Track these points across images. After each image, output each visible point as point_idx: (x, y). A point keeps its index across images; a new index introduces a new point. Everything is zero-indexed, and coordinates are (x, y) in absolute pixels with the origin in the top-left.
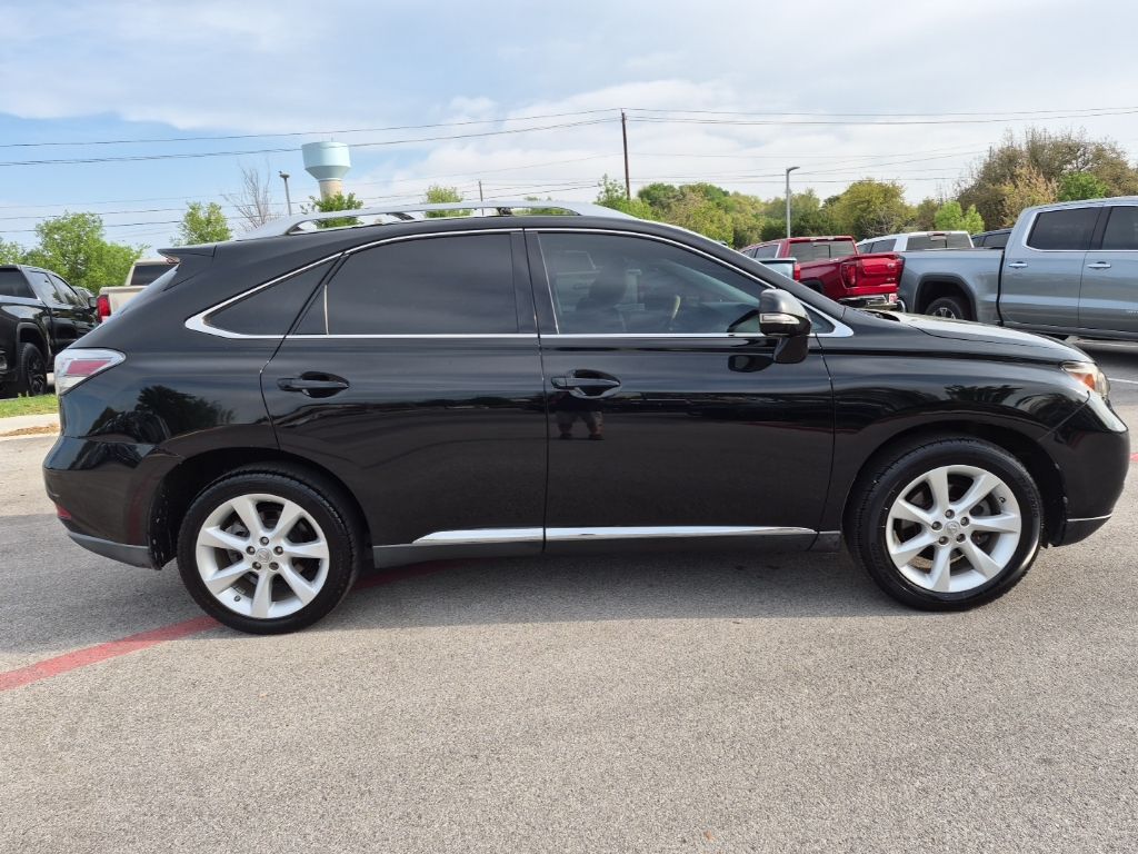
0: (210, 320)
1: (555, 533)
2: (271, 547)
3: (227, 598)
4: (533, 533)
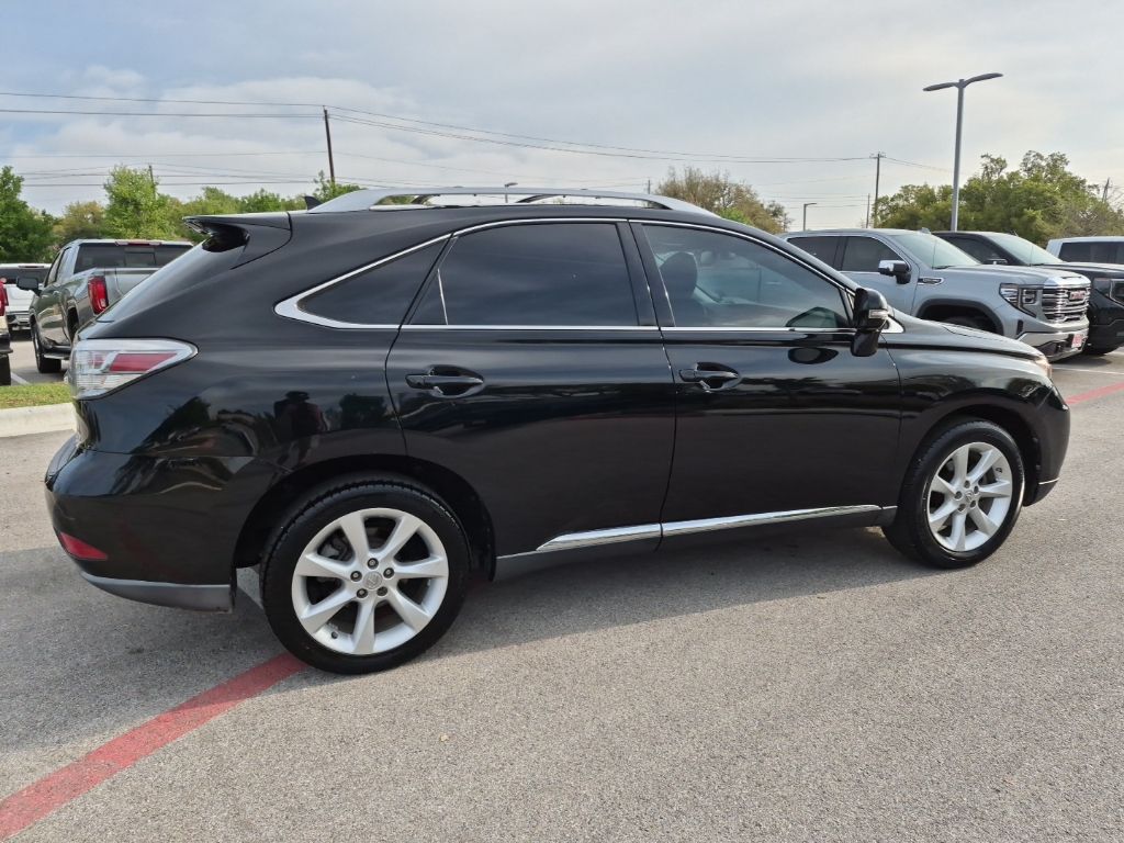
0: (303, 305)
1: (670, 528)
2: (380, 569)
3: (323, 637)
4: (652, 529)
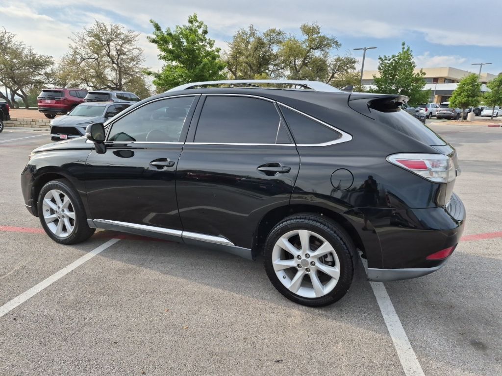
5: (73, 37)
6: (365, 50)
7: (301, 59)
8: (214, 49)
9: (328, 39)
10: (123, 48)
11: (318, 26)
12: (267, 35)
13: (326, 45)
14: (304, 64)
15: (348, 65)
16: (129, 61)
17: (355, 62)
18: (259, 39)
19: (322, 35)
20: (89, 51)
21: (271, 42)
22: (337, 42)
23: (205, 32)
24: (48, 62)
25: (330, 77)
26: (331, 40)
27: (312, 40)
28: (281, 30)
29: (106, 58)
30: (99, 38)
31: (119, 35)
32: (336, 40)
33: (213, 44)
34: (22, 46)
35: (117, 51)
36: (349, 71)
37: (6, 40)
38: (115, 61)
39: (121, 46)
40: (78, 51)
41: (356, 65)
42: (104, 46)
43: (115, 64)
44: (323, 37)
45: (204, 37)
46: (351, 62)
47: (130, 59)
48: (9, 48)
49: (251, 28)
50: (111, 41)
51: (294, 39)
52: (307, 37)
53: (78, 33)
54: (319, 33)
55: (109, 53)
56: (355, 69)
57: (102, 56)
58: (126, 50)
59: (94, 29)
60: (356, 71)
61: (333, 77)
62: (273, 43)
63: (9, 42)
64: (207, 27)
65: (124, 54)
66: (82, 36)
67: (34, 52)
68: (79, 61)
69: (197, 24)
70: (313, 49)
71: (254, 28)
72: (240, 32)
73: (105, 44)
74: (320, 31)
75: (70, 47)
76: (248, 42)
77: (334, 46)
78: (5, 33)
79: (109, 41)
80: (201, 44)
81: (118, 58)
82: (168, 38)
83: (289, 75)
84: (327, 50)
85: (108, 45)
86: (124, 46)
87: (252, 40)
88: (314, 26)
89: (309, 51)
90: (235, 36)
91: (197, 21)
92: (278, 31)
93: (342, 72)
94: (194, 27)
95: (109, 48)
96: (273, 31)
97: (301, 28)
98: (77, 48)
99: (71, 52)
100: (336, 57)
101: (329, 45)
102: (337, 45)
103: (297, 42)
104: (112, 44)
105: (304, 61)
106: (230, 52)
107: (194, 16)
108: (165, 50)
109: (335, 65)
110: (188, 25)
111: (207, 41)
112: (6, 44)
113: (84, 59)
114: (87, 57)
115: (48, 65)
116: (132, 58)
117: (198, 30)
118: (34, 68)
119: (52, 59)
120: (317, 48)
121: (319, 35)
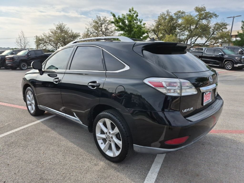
5: (87, 23)
6: (234, 17)
7: (195, 26)
8: (142, 24)
9: (210, 13)
10: (108, 27)
11: (204, 7)
12: (175, 14)
13: (209, 17)
14: (196, 28)
15: (222, 27)
16: (110, 33)
17: (227, 25)
18: (171, 17)
19: (207, 12)
20: (94, 29)
21: (178, 17)
22: (216, 14)
23: (137, 16)
24: (78, 35)
25: (211, 34)
26: (212, 14)
27: (200, 15)
28: (183, 11)
29: (101, 32)
30: (98, 23)
31: (106, 21)
32: (215, 13)
33: (142, 21)
34: (69, 29)
35: (105, 28)
36: (223, 30)
37: (63, 27)
38: (104, 33)
39: (107, 26)
40: (89, 30)
41: (227, 27)
42: (99, 27)
43: (104, 34)
44: (208, 12)
45: (136, 18)
46: (224, 25)
47: (111, 32)
48: (64, 30)
49: (168, 12)
50: (103, 24)
51: (190, 15)
52: (198, 13)
53: (90, 22)
54: (205, 10)
55: (102, 30)
56: (227, 29)
57: (99, 32)
58: (109, 28)
59: (96, 19)
60: (227, 30)
61: (213, 34)
62: (179, 18)
63: (64, 28)
64: (138, 13)
65: (108, 30)
66: (91, 23)
67: (73, 31)
68: (89, 34)
69: (133, 12)
70: (201, 19)
71: (169, 11)
72: (162, 14)
73: (100, 26)
74: (206, 9)
75: (86, 28)
76: (166, 19)
77: (214, 17)
78: (63, 24)
79: (102, 24)
80: (135, 22)
81: (106, 32)
82: (119, 20)
83: (188, 34)
84: (210, 19)
85: (101, 26)
86: (109, 26)
87: (167, 17)
88: (202, 7)
89: (199, 21)
90: (159, 17)
91: (134, 11)
92: (182, 12)
93: (219, 31)
94: (132, 14)
95: (102, 27)
96: (179, 12)
97: (194, 9)
98: (89, 28)
99: (86, 30)
100: (215, 23)
101: (211, 17)
102: (216, 16)
103: (192, 16)
104: (103, 25)
105: (196, 26)
106: (155, 25)
107: (132, 9)
108: (117, 26)
109: (215, 27)
110: (129, 13)
111: (138, 20)
112: (63, 29)
113: (92, 33)
114: (93, 32)
115: (78, 37)
116: (112, 31)
117: (134, 15)
118: (73, 38)
119: (80, 34)
120: (203, 19)
121: (206, 11)
